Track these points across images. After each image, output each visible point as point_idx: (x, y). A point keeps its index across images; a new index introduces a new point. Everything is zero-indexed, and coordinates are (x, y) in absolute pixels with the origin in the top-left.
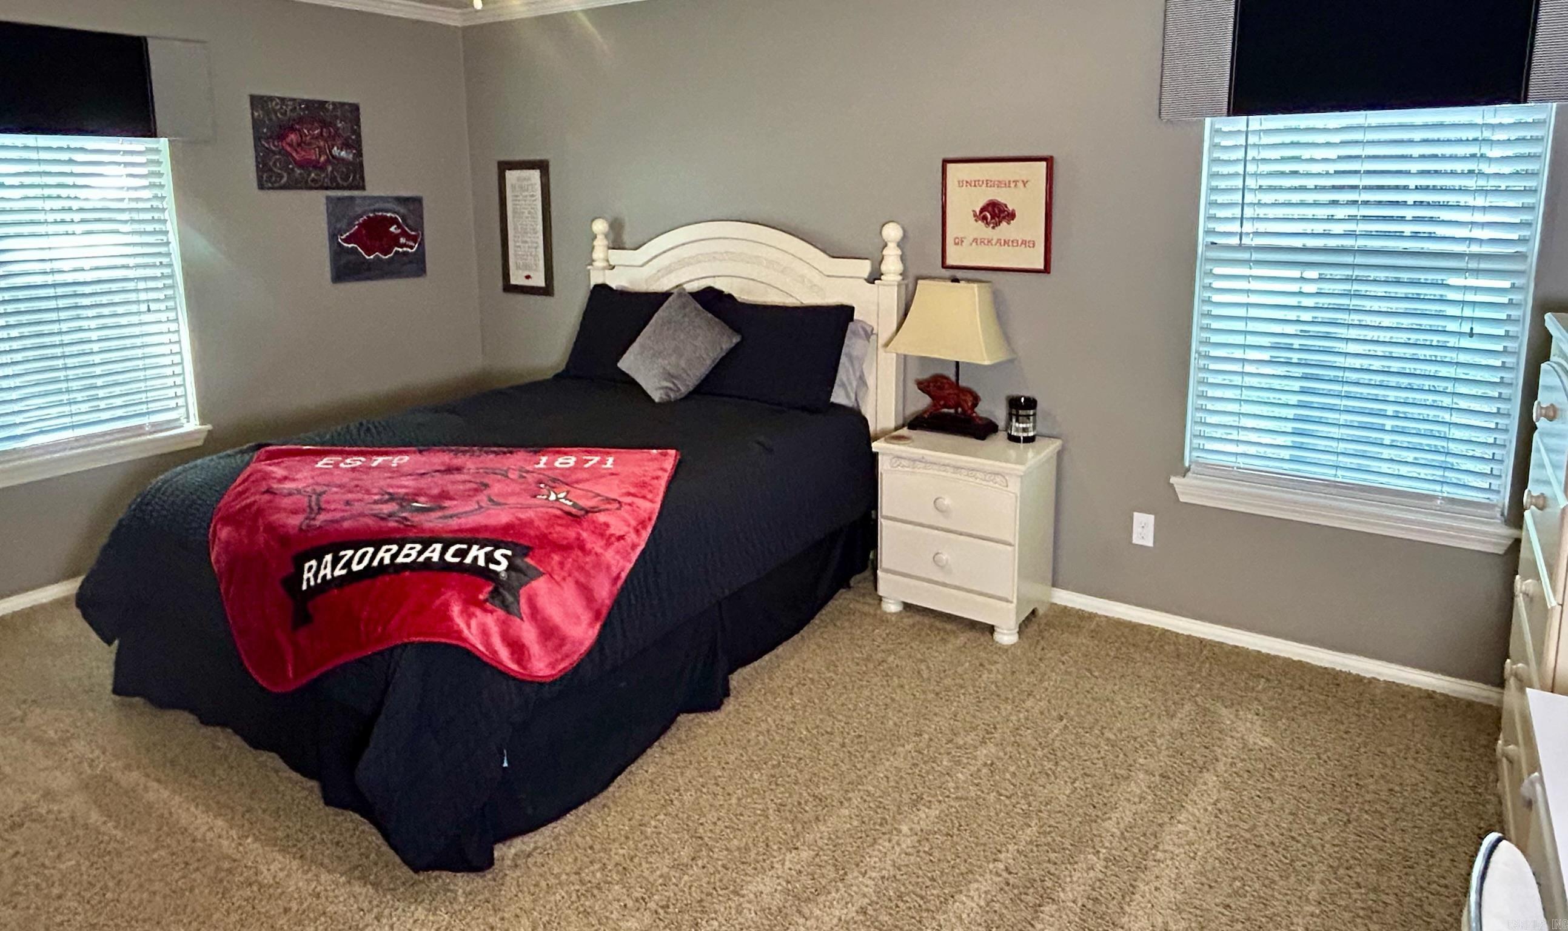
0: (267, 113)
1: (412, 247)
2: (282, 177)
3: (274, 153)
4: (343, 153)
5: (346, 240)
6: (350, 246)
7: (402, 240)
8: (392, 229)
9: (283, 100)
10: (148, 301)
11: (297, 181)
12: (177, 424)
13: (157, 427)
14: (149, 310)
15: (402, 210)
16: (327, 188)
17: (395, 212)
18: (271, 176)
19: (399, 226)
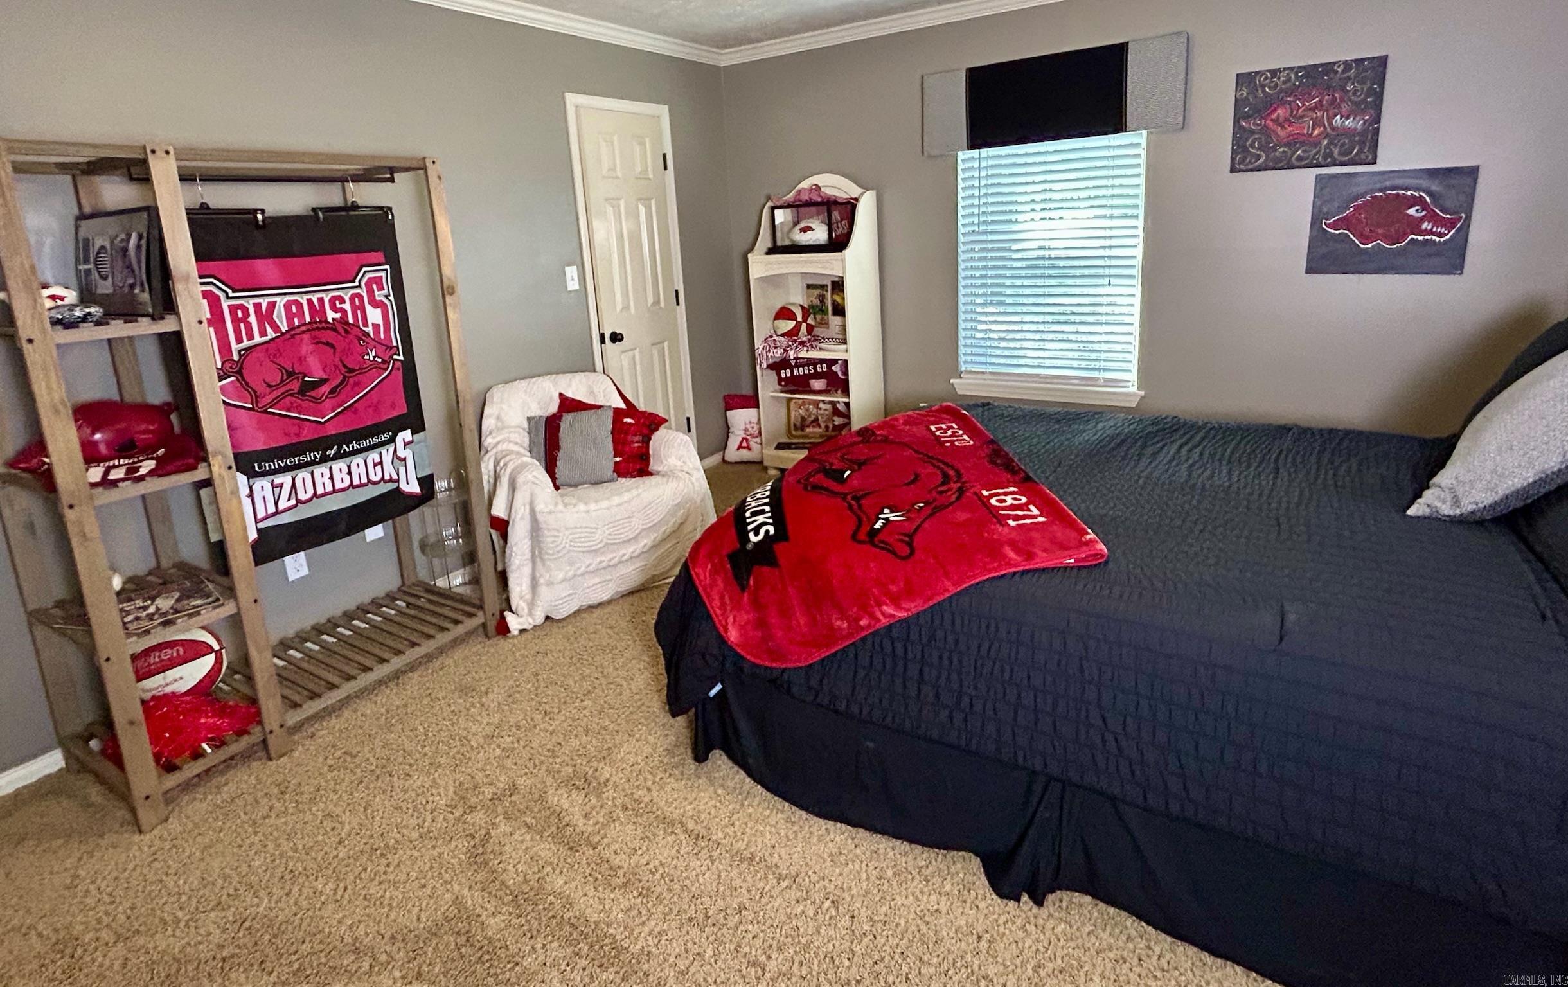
0: (1253, 92)
1: (1440, 235)
2: (1258, 157)
3: (1253, 132)
4: (1349, 123)
5: (1334, 226)
6: (1337, 232)
7: (1426, 226)
8: (1412, 211)
9: (1274, 73)
10: (1110, 276)
11: (1277, 160)
12: (1128, 384)
13: (1109, 382)
14: (1109, 284)
15: (1434, 188)
16: (1318, 166)
17: (1417, 189)
18: (1246, 158)
19: (1424, 206)
